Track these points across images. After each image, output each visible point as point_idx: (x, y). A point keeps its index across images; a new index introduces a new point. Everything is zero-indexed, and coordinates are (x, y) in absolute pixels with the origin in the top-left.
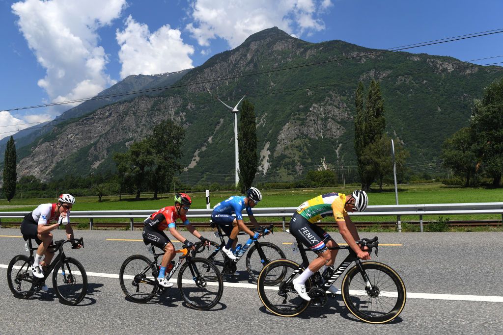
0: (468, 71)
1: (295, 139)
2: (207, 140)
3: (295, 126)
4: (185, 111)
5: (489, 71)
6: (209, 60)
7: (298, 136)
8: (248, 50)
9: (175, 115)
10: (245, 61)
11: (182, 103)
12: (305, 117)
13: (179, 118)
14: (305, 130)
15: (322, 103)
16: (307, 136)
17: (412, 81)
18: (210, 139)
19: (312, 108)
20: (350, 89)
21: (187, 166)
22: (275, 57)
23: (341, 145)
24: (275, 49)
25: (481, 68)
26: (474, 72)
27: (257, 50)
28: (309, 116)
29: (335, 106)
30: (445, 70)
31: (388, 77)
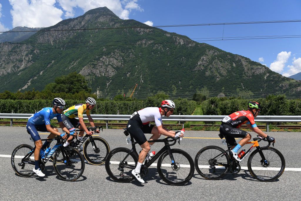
0: (190, 45)
1: (87, 76)
2: (39, 73)
3: (89, 68)
4: (32, 54)
5: (199, 46)
6: (59, 23)
7: (89, 74)
8: (83, 20)
9: (25, 56)
10: (80, 26)
11: (31, 48)
12: (96, 63)
13: (28, 58)
14: (94, 71)
15: (109, 56)
16: (94, 74)
17: (162, 48)
18: (41, 73)
19: (102, 59)
20: (127, 49)
21: (21, 88)
22: (97, 25)
23: (111, 81)
24: (99, 20)
25: (197, 44)
26: (193, 46)
27: (89, 20)
28: (99, 63)
29: (115, 58)
30: (180, 43)
31: (151, 44)
